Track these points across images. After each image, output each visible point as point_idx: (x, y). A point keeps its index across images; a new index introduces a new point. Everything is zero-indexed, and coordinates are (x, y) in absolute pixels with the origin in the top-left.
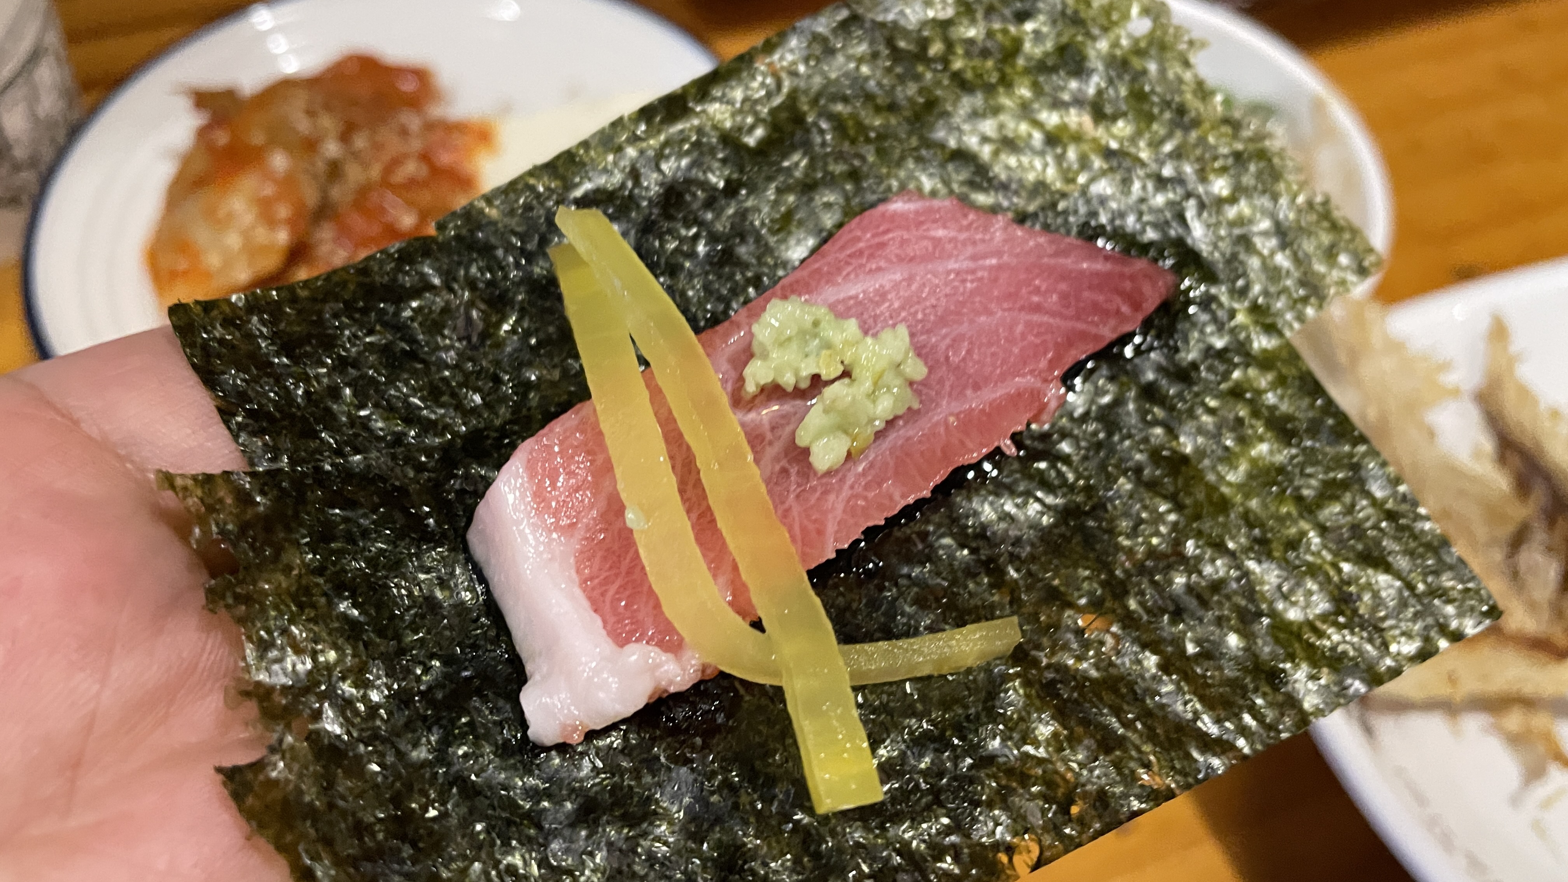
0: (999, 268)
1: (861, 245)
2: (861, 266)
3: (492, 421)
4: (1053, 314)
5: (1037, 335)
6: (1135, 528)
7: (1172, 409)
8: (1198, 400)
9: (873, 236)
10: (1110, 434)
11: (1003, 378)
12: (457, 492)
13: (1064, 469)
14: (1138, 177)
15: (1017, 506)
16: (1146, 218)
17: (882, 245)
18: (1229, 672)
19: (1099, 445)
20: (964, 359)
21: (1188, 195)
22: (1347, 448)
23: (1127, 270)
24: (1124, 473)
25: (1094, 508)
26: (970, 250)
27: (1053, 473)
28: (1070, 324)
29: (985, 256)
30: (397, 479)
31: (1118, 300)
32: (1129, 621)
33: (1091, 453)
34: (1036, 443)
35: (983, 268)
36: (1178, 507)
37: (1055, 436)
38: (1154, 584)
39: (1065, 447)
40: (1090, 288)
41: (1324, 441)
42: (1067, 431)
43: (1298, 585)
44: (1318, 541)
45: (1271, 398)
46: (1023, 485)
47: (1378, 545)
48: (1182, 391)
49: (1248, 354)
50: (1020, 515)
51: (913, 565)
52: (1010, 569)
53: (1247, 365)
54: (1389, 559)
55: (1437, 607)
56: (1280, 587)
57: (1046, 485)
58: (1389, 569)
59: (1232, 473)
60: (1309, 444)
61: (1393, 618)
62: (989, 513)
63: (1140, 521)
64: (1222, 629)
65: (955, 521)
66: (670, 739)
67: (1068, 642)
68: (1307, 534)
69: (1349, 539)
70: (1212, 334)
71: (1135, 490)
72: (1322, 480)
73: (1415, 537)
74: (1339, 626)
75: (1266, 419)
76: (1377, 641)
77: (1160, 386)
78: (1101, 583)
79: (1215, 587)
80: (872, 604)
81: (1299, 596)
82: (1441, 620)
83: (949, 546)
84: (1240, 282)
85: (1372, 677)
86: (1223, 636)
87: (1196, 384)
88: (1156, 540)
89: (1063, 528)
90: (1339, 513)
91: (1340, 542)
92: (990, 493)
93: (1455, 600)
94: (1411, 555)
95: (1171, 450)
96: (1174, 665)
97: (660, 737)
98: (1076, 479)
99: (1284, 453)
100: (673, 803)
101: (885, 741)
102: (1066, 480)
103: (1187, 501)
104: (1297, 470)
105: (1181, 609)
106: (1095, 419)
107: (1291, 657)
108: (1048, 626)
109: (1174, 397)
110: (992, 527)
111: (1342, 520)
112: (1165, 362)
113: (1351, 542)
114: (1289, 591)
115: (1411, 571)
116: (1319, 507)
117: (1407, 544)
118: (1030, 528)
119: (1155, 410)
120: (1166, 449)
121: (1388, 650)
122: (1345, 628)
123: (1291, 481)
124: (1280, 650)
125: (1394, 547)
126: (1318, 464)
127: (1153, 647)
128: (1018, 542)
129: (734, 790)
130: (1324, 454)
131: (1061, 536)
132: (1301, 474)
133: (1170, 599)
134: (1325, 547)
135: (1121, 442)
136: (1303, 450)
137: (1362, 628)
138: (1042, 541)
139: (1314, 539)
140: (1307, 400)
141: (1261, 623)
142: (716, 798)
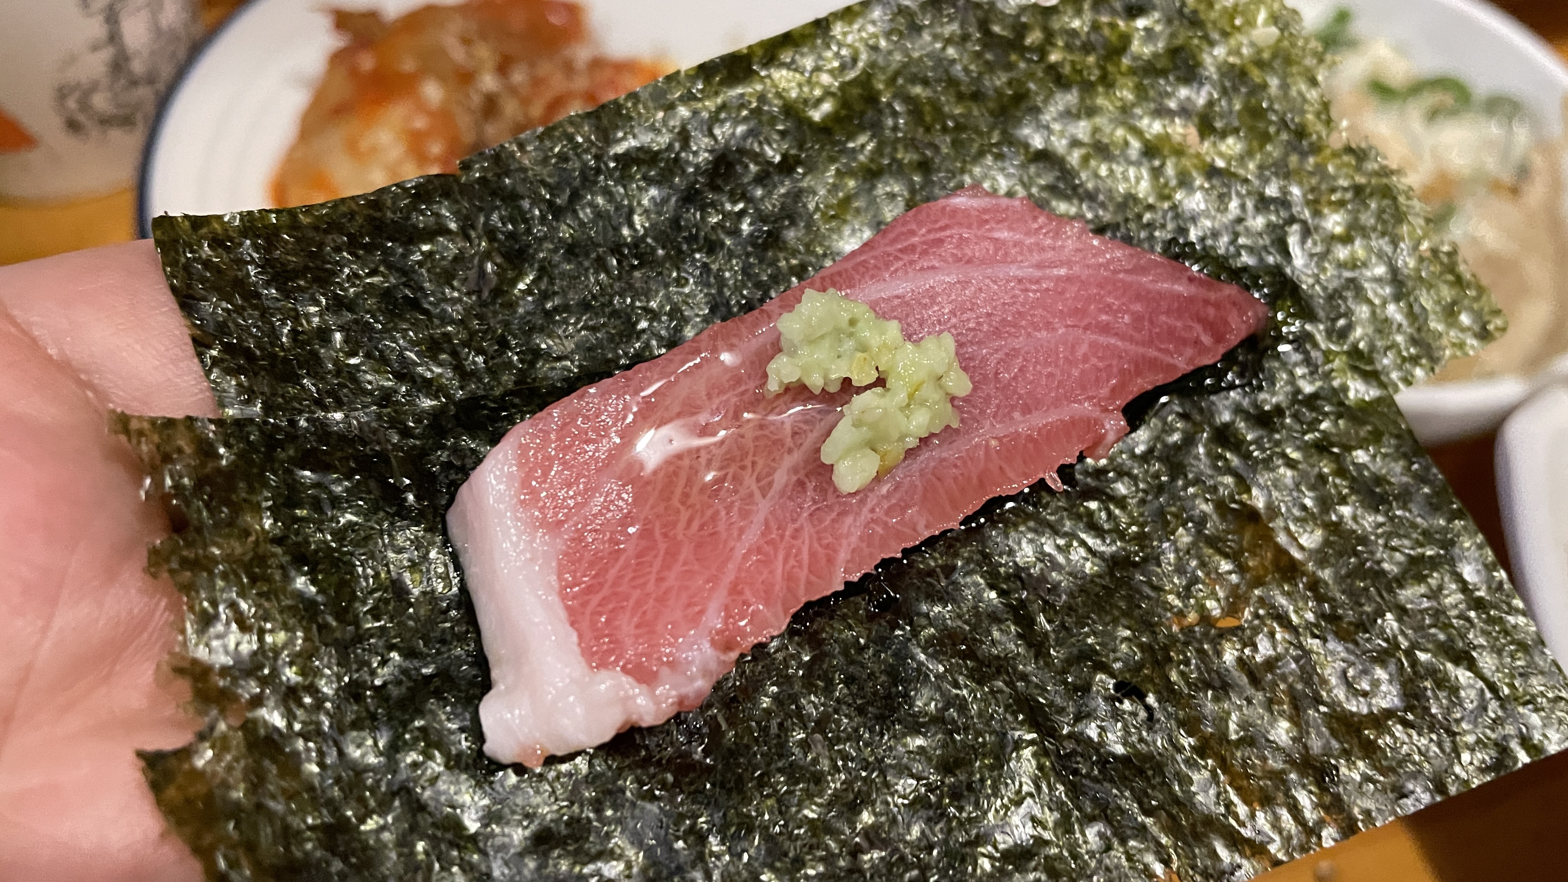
0: (1068, 279)
1: (915, 240)
2: (911, 262)
3: (492, 389)
4: (1122, 337)
5: (1101, 359)
6: (1188, 588)
7: (1246, 456)
8: (1277, 450)
9: (929, 231)
10: (1173, 479)
11: (1056, 403)
12: (442, 464)
13: (1117, 512)
14: (1238, 194)
15: (1058, 547)
16: (1241, 241)
17: (940, 242)
18: (1275, 763)
19: (1160, 489)
20: (1015, 378)
21: (1292, 220)
22: (1442, 522)
23: (1213, 296)
24: (1184, 525)
25: (1145, 560)
26: (1036, 257)
27: (1103, 515)
28: (1141, 350)
29: (1053, 265)
30: (379, 443)
31: (1198, 328)
32: (1168, 693)
33: (1150, 498)
34: (1089, 480)
35: (1049, 278)
36: (1241, 569)
37: (1111, 475)
38: (1201, 652)
39: (1121, 488)
40: (1168, 313)
41: (1416, 512)
42: (1126, 469)
43: (1365, 672)
44: (1395, 625)
45: (1361, 456)
46: (1068, 525)
47: (1463, 637)
48: (1262, 438)
49: (1341, 404)
50: (1061, 559)
51: (933, 603)
52: (1042, 619)
53: (1339, 416)
54: (1474, 654)
55: (1522, 716)
56: (1344, 672)
57: (1094, 528)
58: (1472, 665)
59: (1306, 536)
60: (1399, 513)
61: (1469, 722)
62: (1026, 553)
63: (1195, 580)
64: (1272, 713)
65: (987, 557)
66: (639, 771)
67: (1095, 710)
68: (1383, 616)
69: (1430, 626)
70: (1303, 377)
71: (1194, 544)
72: (1409, 555)
73: (1507, 633)
74: (1406, 724)
75: (1353, 479)
76: (1448, 746)
77: (1237, 429)
78: (1141, 646)
79: (1271, 664)
80: (882, 642)
81: (1365, 686)
82: (1524, 730)
83: (976, 584)
84: (1341, 322)
85: (1436, 786)
86: (1273, 722)
87: (1278, 432)
88: (1210, 604)
89: (1108, 579)
90: (1423, 596)
91: (1420, 628)
92: (1030, 529)
93: (1543, 709)
94: (1499, 652)
95: (1240, 503)
96: (1212, 748)
97: (629, 767)
98: (1129, 525)
99: (1369, 521)
100: (632, 843)
101: (873, 802)
102: (1118, 525)
103: (1251, 564)
104: (1381, 541)
105: (1229, 685)
106: (1159, 459)
107: (1346, 754)
108: (1076, 689)
109: (1251, 443)
110: (1028, 568)
111: (1426, 604)
112: (1246, 403)
113: (1433, 631)
114: (1354, 677)
115: (1498, 670)
116: (1401, 586)
117: (1497, 639)
118: (1070, 574)
119: (1228, 455)
120: (1235, 502)
121: (1459, 757)
122: (1413, 727)
123: (1372, 553)
124: (1335, 744)
125: (1482, 641)
126: (1406, 536)
127: (1191, 725)
128: (1055, 588)
129: (702, 838)
130: (1414, 526)
131: (1104, 587)
132: (1386, 546)
133: (1218, 673)
134: (1402, 632)
135: (1185, 488)
136: (1391, 519)
137: (1432, 730)
138: (1081, 591)
139: (1390, 622)
140: (1402, 463)
141: (1318, 711)
142: (680, 844)
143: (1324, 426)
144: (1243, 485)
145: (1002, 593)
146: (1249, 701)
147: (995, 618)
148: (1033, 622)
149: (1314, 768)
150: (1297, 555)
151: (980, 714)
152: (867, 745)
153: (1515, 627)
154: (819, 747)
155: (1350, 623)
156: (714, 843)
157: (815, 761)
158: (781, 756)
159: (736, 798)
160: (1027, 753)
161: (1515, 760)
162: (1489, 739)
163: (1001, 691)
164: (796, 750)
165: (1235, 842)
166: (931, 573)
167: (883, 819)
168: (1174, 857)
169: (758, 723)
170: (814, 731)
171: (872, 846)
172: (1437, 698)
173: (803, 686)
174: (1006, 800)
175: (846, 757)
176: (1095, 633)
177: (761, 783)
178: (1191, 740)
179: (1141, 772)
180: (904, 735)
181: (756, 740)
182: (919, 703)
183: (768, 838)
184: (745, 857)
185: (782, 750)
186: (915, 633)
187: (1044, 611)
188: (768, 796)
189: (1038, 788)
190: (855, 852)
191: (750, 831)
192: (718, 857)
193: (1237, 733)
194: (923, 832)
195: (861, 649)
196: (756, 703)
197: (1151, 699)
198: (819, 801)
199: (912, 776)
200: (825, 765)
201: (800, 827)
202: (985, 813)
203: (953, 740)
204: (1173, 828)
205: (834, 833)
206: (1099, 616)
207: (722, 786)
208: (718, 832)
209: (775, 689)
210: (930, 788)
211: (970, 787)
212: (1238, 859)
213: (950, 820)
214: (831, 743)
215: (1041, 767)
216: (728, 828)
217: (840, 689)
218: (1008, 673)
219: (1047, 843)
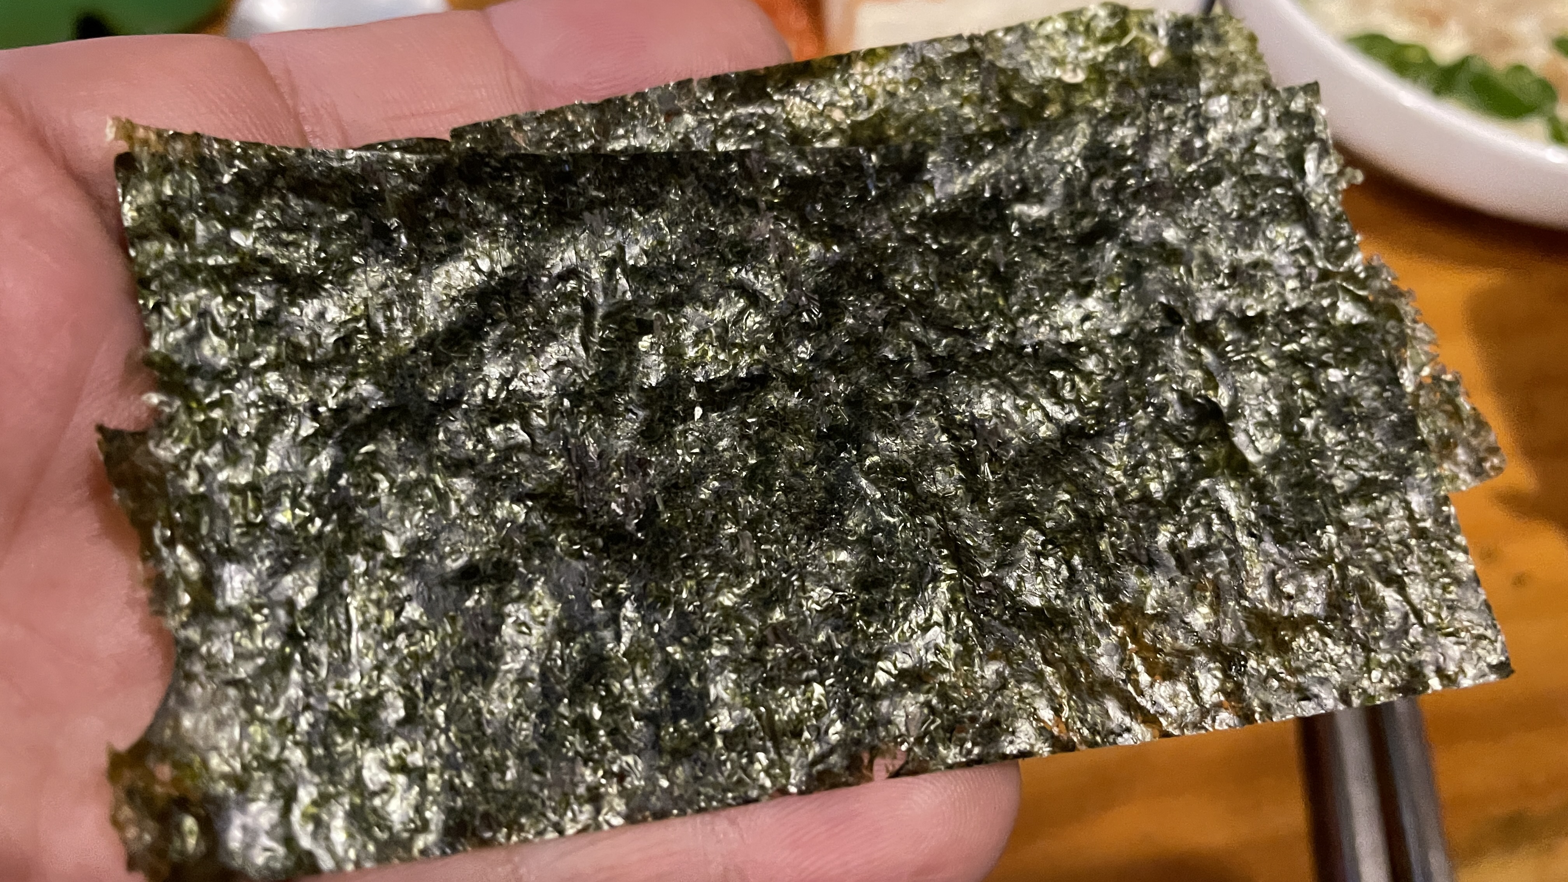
25: (1099, 434)
27: (1067, 386)
32: (1095, 560)
33: (1116, 377)
34: (1060, 350)
36: (1192, 458)
37: (1083, 349)
38: (1135, 529)
39: (1091, 364)
41: (1377, 436)
42: (1098, 346)
43: (1293, 577)
44: (1334, 538)
45: (1335, 375)
46: (1031, 388)
47: (1400, 562)
48: (1239, 340)
49: (1326, 322)
50: (1016, 417)
51: (884, 435)
52: (986, 468)
53: (1322, 334)
54: (1406, 579)
55: (1442, 646)
56: (1273, 574)
57: (1055, 394)
58: (1402, 589)
59: (1264, 440)
60: (1361, 434)
61: (1386, 642)
62: (985, 405)
63: (1143, 462)
64: (1193, 597)
65: (946, 403)
66: (572, 531)
67: (1019, 560)
68: (1323, 528)
69: (1368, 546)
70: (1293, 290)
71: (1151, 427)
72: (1363, 477)
73: (1443, 565)
74: (1324, 632)
75: (1323, 395)
76: (1360, 660)
77: (1217, 329)
78: (1076, 510)
79: (1201, 552)
80: (828, 461)
81: (1289, 588)
82: (1441, 659)
83: (930, 426)
84: (1343, 244)
85: (1341, 695)
86: (1193, 607)
87: (1257, 337)
88: (1154, 486)
89: (1058, 445)
90: (1367, 516)
91: (1356, 546)
92: (992, 385)
93: (1464, 643)
94: (1432, 583)
95: (1206, 398)
96: (1125, 618)
97: (564, 525)
98: (1091, 399)
99: (1331, 436)
100: (552, 595)
101: (787, 603)
102: (1078, 397)
103: (1202, 456)
104: (1337, 458)
105: (1157, 564)
106: (1135, 344)
107: (1258, 648)
108: (1005, 538)
109: (1228, 344)
110: (983, 421)
111: (1368, 524)
112: (1232, 306)
113: (1369, 550)
114: (1282, 580)
115: (1426, 599)
116: (1347, 503)
117: (1432, 570)
118: (1023, 433)
119: (1203, 350)
120: (1200, 396)
121: (1369, 672)
122: (1330, 636)
123: (1325, 467)
124: (1249, 637)
125: (1417, 568)
126: (1363, 458)
127: (1110, 594)
128: (1006, 443)
129: (619, 602)
130: (1372, 448)
131: (1053, 451)
132: (1341, 463)
133: (1148, 550)
134: (1339, 546)
135: (1153, 374)
136: (1352, 439)
137: (1348, 642)
138: (1030, 451)
139: (1330, 535)
140: (1375, 388)
141: (1239, 604)
142: (598, 604)
143: (1304, 340)
144: (1211, 381)
145: (952, 438)
146: (1172, 582)
147: (941, 459)
148: (977, 470)
149: (1222, 654)
150: (1252, 457)
151: (906, 544)
152: (793, 550)
153: (1453, 562)
154: (747, 544)
155: (1289, 529)
156: (629, 610)
157: (740, 556)
158: (709, 544)
159: (658, 573)
160: (944, 586)
161: (1426, 686)
162: (1403, 660)
163: (931, 525)
164: (725, 542)
165: (1130, 706)
166: (888, 407)
167: (794, 619)
168: (1066, 708)
169: (694, 511)
170: (745, 528)
171: (778, 639)
172: (1360, 615)
173: (744, 487)
174: (913, 625)
175: (769, 558)
176: (1034, 492)
177: (685, 564)
178: (1107, 606)
179: (1050, 625)
180: (830, 549)
181: (688, 526)
182: (850, 523)
183: (681, 614)
184: (656, 628)
185: (711, 538)
186: (861, 458)
187: (990, 462)
188: (690, 578)
189: (947, 620)
190: (761, 644)
191: (666, 604)
192: (631, 622)
193: (1154, 608)
194: (829, 638)
195: (806, 464)
196: (695, 493)
197: (1076, 560)
198: (736, 590)
199: (830, 587)
200: (750, 560)
201: (713, 611)
202: (892, 632)
203: (876, 560)
204: (1071, 682)
205: (744, 622)
206: (1042, 475)
207: (649, 559)
208: (636, 600)
209: (716, 484)
210: (843, 600)
211: (882, 606)
212: (1127, 721)
213: (856, 632)
214: (760, 541)
215: (953, 601)
216: (646, 598)
217: (778, 496)
218: (942, 512)
219: (946, 671)
